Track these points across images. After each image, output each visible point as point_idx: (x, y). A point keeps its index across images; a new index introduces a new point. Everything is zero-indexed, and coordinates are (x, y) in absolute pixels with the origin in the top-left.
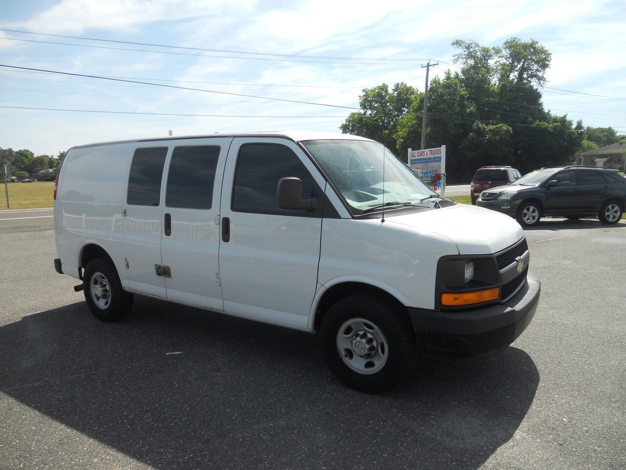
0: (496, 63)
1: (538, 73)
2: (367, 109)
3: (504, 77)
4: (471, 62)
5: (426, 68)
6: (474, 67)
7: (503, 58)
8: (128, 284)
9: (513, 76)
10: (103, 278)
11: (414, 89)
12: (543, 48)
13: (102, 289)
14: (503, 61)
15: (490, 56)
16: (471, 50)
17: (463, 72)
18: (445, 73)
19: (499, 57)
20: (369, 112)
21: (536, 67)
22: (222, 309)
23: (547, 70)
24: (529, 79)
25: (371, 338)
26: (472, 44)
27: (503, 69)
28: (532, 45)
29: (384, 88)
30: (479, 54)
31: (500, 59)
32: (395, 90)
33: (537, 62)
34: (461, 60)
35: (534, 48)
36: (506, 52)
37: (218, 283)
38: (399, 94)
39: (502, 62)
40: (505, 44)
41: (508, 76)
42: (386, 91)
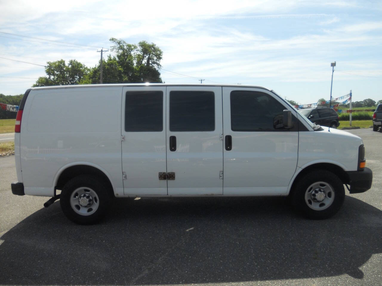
0: (134, 53)
1: (157, 62)
2: (51, 75)
3: (139, 63)
4: (121, 51)
5: (101, 52)
6: (123, 55)
7: (139, 52)
9: (144, 61)
11: (82, 64)
12: (158, 48)
14: (139, 53)
15: (132, 50)
16: (121, 45)
17: (118, 56)
18: (108, 56)
19: (137, 51)
20: (52, 77)
21: (155, 58)
22: (222, 193)
23: (161, 60)
24: (153, 64)
26: (121, 41)
27: (139, 57)
28: (153, 46)
29: (62, 62)
30: (125, 47)
31: (137, 52)
32: (69, 64)
33: (156, 56)
34: (115, 50)
35: (154, 48)
36: (139, 48)
37: (222, 177)
38: (73, 67)
39: (138, 54)
40: (140, 43)
41: (142, 62)
42: (64, 64)
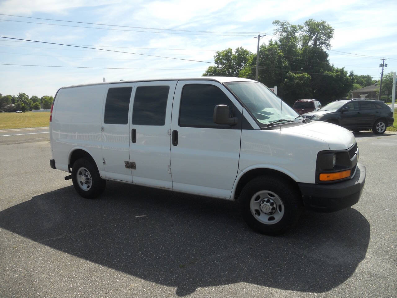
0: (300, 35)
1: (326, 42)
2: (219, 64)
3: (305, 44)
4: (285, 34)
5: (258, 38)
6: (287, 37)
7: (305, 32)
8: (103, 174)
9: (311, 43)
10: (86, 170)
11: (248, 51)
12: (328, 25)
13: (85, 178)
14: (305, 34)
15: (296, 31)
16: (285, 27)
17: (280, 40)
18: (269, 41)
19: (302, 31)
20: (220, 66)
21: (324, 37)
22: (172, 188)
23: (332, 39)
24: (321, 45)
25: (273, 202)
26: (285, 23)
27: (304, 39)
28: (322, 24)
29: (230, 51)
30: (289, 29)
31: (303, 32)
32: (236, 52)
33: (325, 35)
34: (278, 33)
35: (323, 26)
36: (306, 28)
37: (170, 172)
38: (239, 55)
39: (303, 34)
40: (306, 23)
41: (308, 43)
42: (231, 53)
